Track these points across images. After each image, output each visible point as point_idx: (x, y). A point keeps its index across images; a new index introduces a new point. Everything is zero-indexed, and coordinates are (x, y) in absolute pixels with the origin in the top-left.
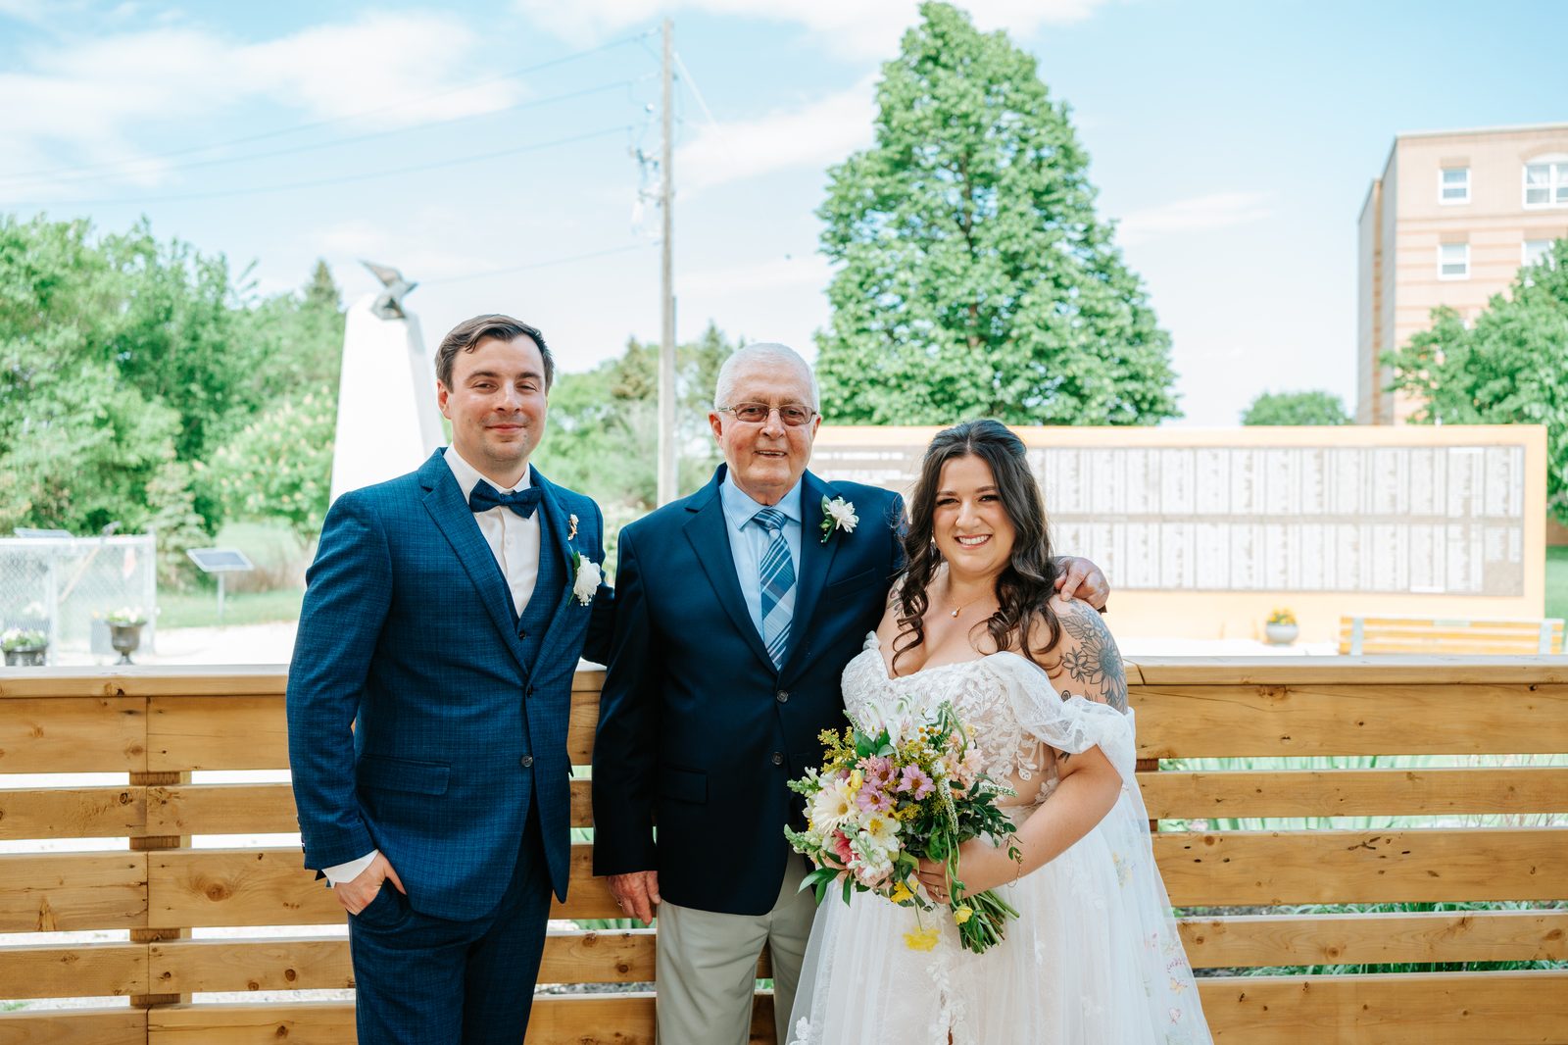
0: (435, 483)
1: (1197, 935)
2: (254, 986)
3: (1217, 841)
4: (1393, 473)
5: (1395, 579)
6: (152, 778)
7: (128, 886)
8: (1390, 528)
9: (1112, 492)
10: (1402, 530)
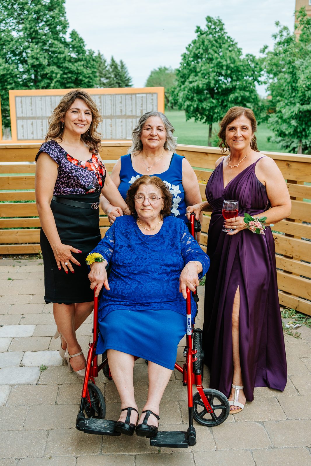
4: (121, 102)
5: (122, 135)
8: (121, 120)
9: (42, 110)
10: (124, 120)
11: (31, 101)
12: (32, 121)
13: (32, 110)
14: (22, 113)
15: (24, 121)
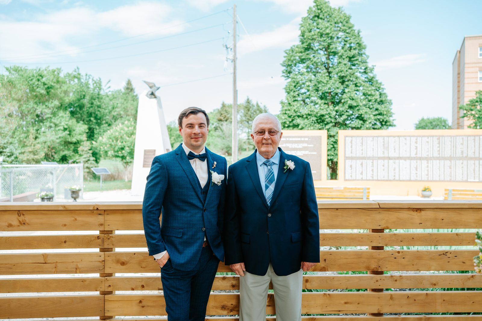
0: (179, 152)
1: (395, 279)
2: (133, 289)
3: (401, 253)
4: (462, 144)
5: (463, 177)
6: (105, 232)
7: (99, 261)
8: (461, 161)
9: (373, 150)
10: (465, 162)
11: (362, 141)
12: (361, 161)
13: (362, 150)
14: (352, 153)
15: (353, 160)
